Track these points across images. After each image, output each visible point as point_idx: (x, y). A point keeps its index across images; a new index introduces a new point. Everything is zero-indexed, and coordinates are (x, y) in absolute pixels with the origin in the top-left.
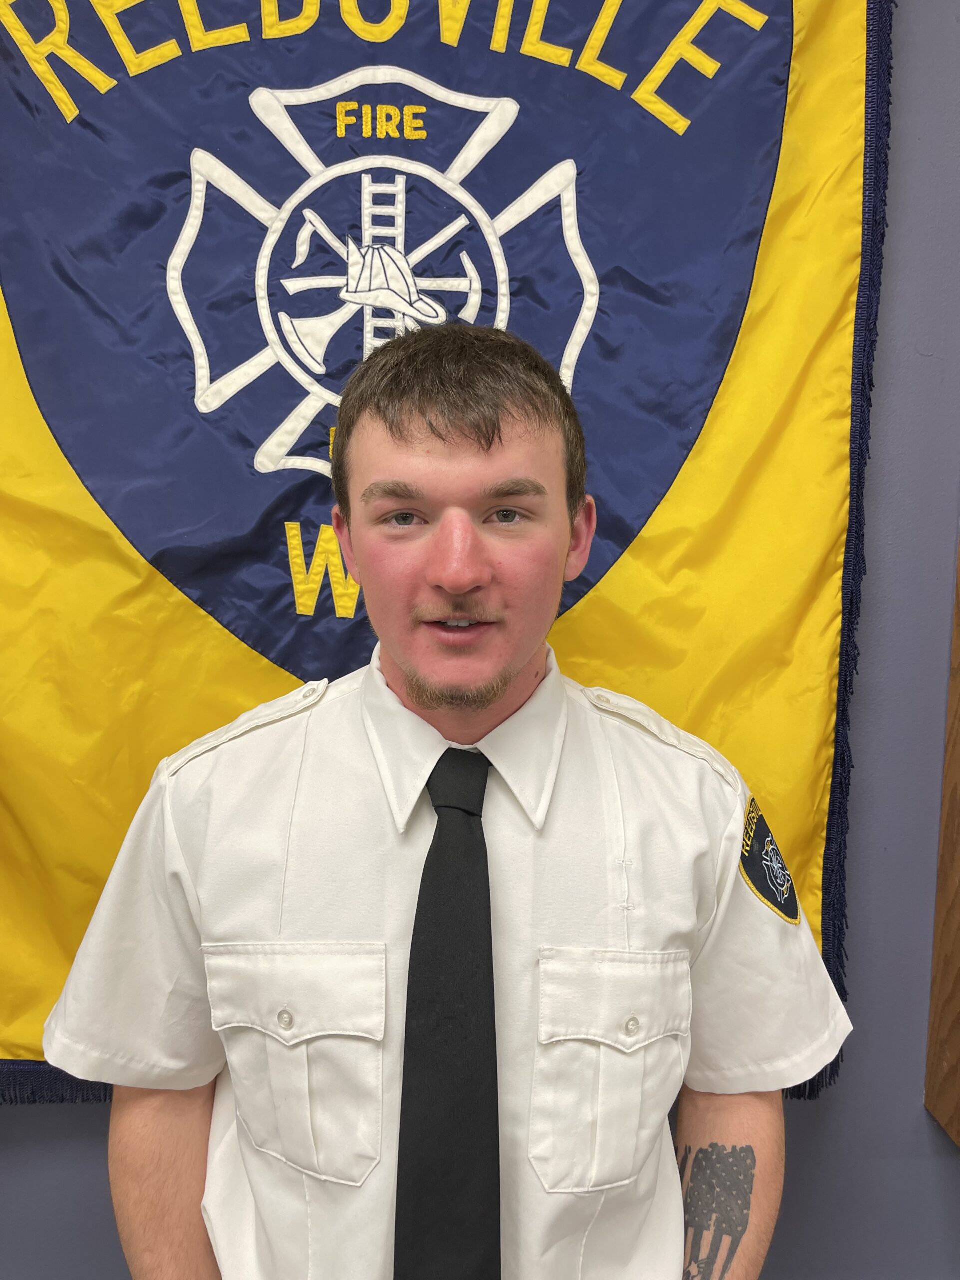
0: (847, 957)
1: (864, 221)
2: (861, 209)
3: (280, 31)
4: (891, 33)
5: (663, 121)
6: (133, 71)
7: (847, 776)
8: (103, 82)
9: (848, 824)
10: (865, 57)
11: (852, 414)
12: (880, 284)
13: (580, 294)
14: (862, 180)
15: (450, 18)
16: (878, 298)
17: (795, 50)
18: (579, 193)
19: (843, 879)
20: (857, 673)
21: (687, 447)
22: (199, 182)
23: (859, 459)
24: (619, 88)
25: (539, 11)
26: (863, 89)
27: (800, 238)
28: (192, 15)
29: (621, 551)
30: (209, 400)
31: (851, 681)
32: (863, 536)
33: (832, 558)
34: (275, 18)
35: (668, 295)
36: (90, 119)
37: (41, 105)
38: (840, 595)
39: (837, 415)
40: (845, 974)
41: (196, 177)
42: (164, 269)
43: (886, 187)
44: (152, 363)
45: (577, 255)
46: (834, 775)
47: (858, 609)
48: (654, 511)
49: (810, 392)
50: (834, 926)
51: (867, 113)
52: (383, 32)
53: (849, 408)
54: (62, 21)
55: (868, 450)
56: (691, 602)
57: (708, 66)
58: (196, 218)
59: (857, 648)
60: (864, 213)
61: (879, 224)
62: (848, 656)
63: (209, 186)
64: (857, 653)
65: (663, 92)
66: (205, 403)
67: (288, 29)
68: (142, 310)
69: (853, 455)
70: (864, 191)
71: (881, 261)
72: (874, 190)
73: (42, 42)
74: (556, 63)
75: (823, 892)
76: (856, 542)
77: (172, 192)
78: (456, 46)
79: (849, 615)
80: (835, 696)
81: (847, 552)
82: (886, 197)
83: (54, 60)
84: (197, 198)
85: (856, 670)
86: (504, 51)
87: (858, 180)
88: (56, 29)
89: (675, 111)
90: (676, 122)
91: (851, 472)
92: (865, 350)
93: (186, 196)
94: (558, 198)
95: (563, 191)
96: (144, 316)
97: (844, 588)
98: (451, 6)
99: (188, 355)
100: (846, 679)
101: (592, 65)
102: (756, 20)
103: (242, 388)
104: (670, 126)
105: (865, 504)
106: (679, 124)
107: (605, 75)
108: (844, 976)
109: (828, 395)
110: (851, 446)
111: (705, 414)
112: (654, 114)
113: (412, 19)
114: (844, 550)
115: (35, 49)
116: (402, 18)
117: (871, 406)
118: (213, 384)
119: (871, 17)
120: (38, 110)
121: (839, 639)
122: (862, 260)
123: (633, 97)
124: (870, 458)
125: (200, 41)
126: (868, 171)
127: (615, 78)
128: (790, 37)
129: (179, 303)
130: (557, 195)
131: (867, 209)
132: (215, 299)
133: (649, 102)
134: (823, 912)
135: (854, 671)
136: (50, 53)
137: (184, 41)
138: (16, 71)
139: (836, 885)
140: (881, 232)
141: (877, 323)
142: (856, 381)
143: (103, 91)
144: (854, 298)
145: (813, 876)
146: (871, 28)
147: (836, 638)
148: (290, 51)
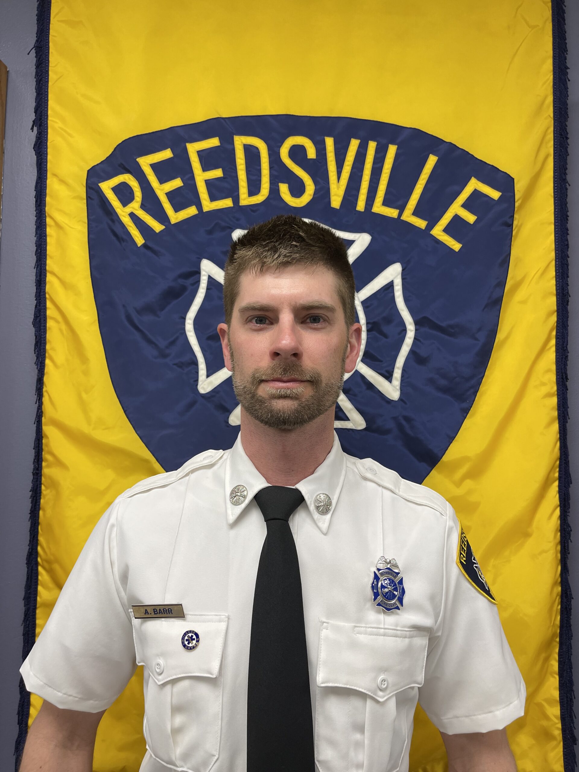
0: (575, 717)
1: (557, 294)
2: (555, 288)
3: (249, 201)
4: (567, 198)
5: (447, 244)
6: (173, 221)
7: (569, 604)
8: (158, 227)
9: (572, 634)
10: (553, 211)
11: (557, 394)
12: (568, 326)
13: (404, 330)
14: (554, 273)
15: (336, 195)
16: (567, 333)
17: (516, 209)
18: (403, 279)
19: (571, 668)
20: (571, 542)
21: (465, 412)
22: (204, 275)
23: (563, 419)
24: (424, 228)
25: (381, 191)
26: (553, 227)
27: (524, 302)
28: (204, 193)
29: (431, 469)
30: (205, 387)
31: (568, 545)
32: (568, 462)
33: (552, 474)
34: (246, 195)
35: (453, 331)
36: (150, 244)
37: (124, 237)
38: (558, 495)
39: (549, 395)
40: (574, 727)
41: (203, 273)
42: (184, 318)
43: (568, 277)
44: (175, 367)
45: (403, 310)
46: (562, 603)
47: (569, 504)
48: (449, 446)
49: (533, 382)
50: (567, 697)
51: (555, 239)
52: (301, 202)
53: (555, 392)
54: (138, 197)
55: (568, 415)
56: (473, 498)
57: (471, 218)
58: (202, 293)
59: (570, 527)
60: (557, 290)
61: (565, 295)
62: (565, 531)
63: (210, 277)
64: (570, 529)
65: (447, 230)
66: (203, 388)
67: (253, 201)
68: (171, 339)
69: (560, 417)
70: (556, 278)
71: (568, 314)
72: (562, 278)
73: (127, 207)
74: (390, 216)
75: (559, 676)
76: (564, 465)
77: (191, 280)
78: (338, 208)
79: (563, 507)
80: (559, 555)
81: (560, 471)
82: (568, 282)
83: (132, 215)
84: (203, 283)
85: (570, 539)
86: (363, 210)
87: (552, 273)
88: (134, 201)
89: (453, 240)
90: (454, 245)
91: (559, 426)
92: (562, 361)
93: (198, 282)
94: (392, 282)
95: (394, 278)
96: (173, 343)
97: (560, 492)
98: (336, 189)
99: (195, 363)
100: (565, 545)
101: (410, 217)
102: (495, 195)
103: (223, 380)
104: (451, 247)
105: (568, 444)
106: (456, 246)
107: (416, 222)
108: (574, 728)
109: (544, 384)
110: (558, 412)
111: (475, 394)
112: (442, 241)
113: (316, 196)
114: (558, 470)
115: (123, 210)
116: (311, 195)
117: (567, 390)
118: (208, 378)
119: (556, 190)
120: (123, 240)
121: (559, 522)
122: (557, 314)
123: (431, 233)
124: (569, 419)
125: (207, 206)
126: (557, 268)
127: (421, 224)
128: (513, 203)
129: (191, 336)
130: (391, 280)
131: (558, 288)
132: (211, 334)
133: (440, 235)
134: (559, 688)
135: (569, 540)
136: (130, 212)
137: (199, 206)
138: (113, 221)
139: (567, 672)
140: (566, 299)
141: (568, 346)
142: (558, 377)
143: (157, 232)
144: (554, 333)
145: (552, 665)
146: (556, 196)
147: (557, 521)
148: (253, 211)
